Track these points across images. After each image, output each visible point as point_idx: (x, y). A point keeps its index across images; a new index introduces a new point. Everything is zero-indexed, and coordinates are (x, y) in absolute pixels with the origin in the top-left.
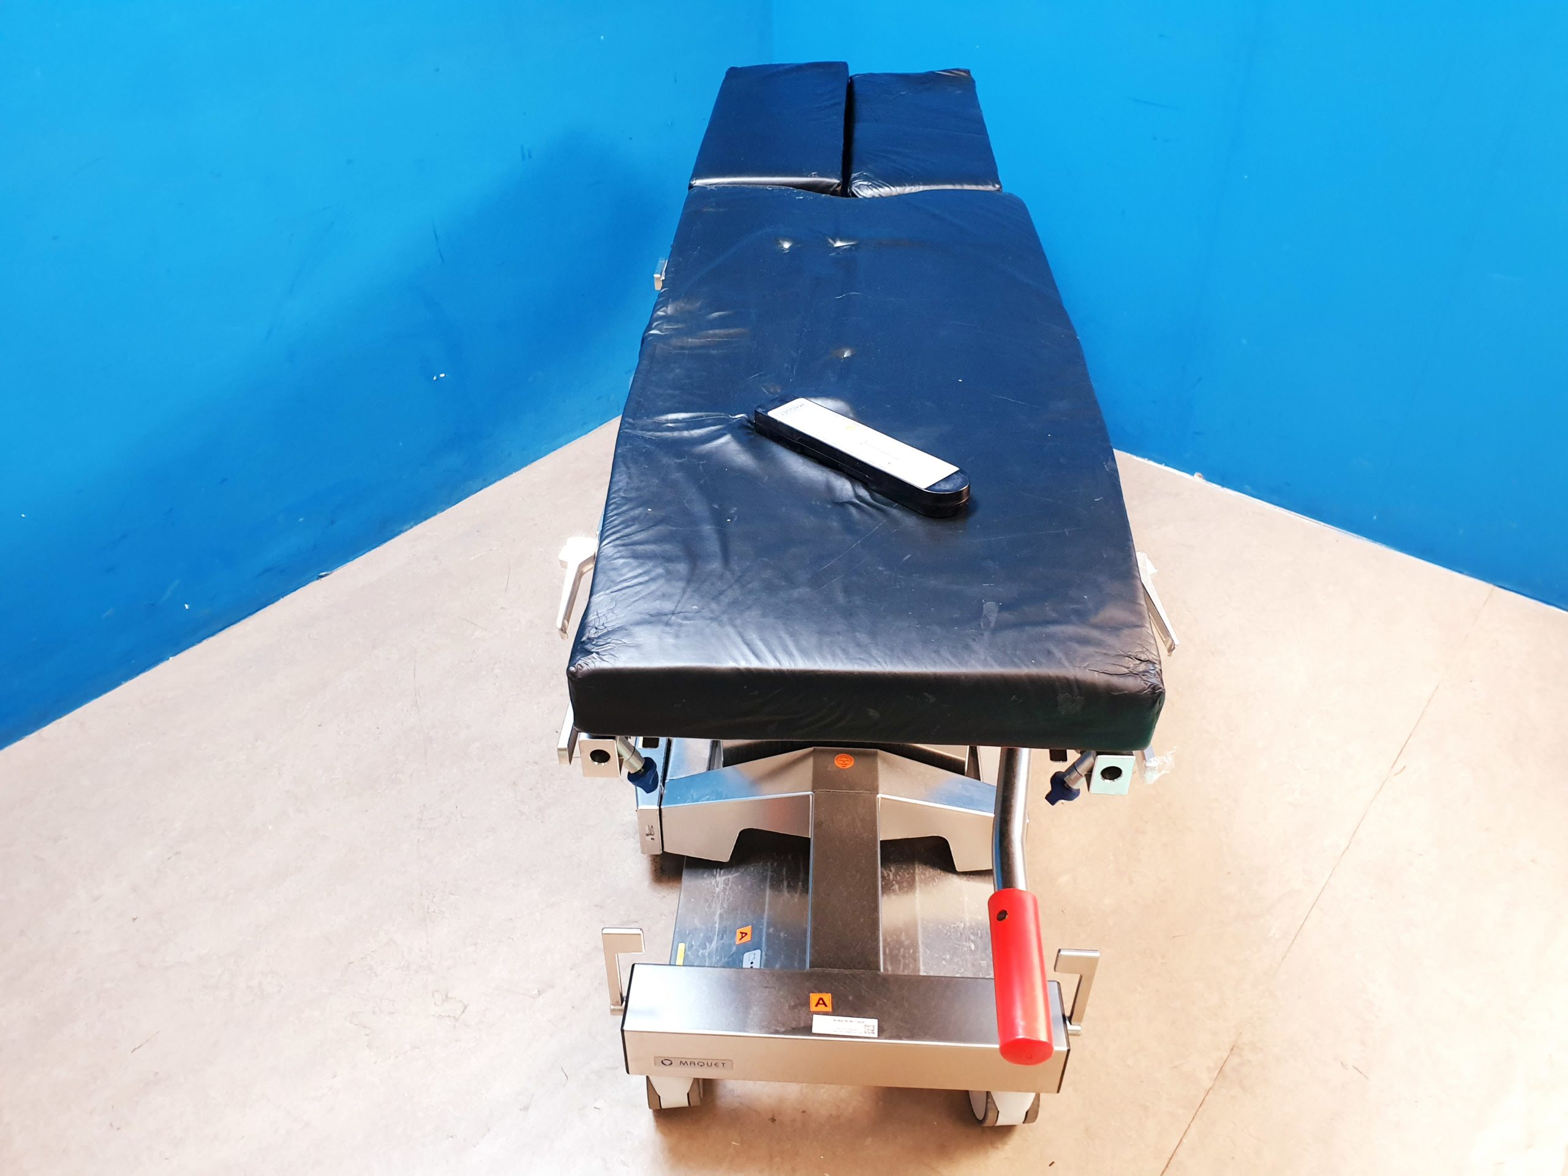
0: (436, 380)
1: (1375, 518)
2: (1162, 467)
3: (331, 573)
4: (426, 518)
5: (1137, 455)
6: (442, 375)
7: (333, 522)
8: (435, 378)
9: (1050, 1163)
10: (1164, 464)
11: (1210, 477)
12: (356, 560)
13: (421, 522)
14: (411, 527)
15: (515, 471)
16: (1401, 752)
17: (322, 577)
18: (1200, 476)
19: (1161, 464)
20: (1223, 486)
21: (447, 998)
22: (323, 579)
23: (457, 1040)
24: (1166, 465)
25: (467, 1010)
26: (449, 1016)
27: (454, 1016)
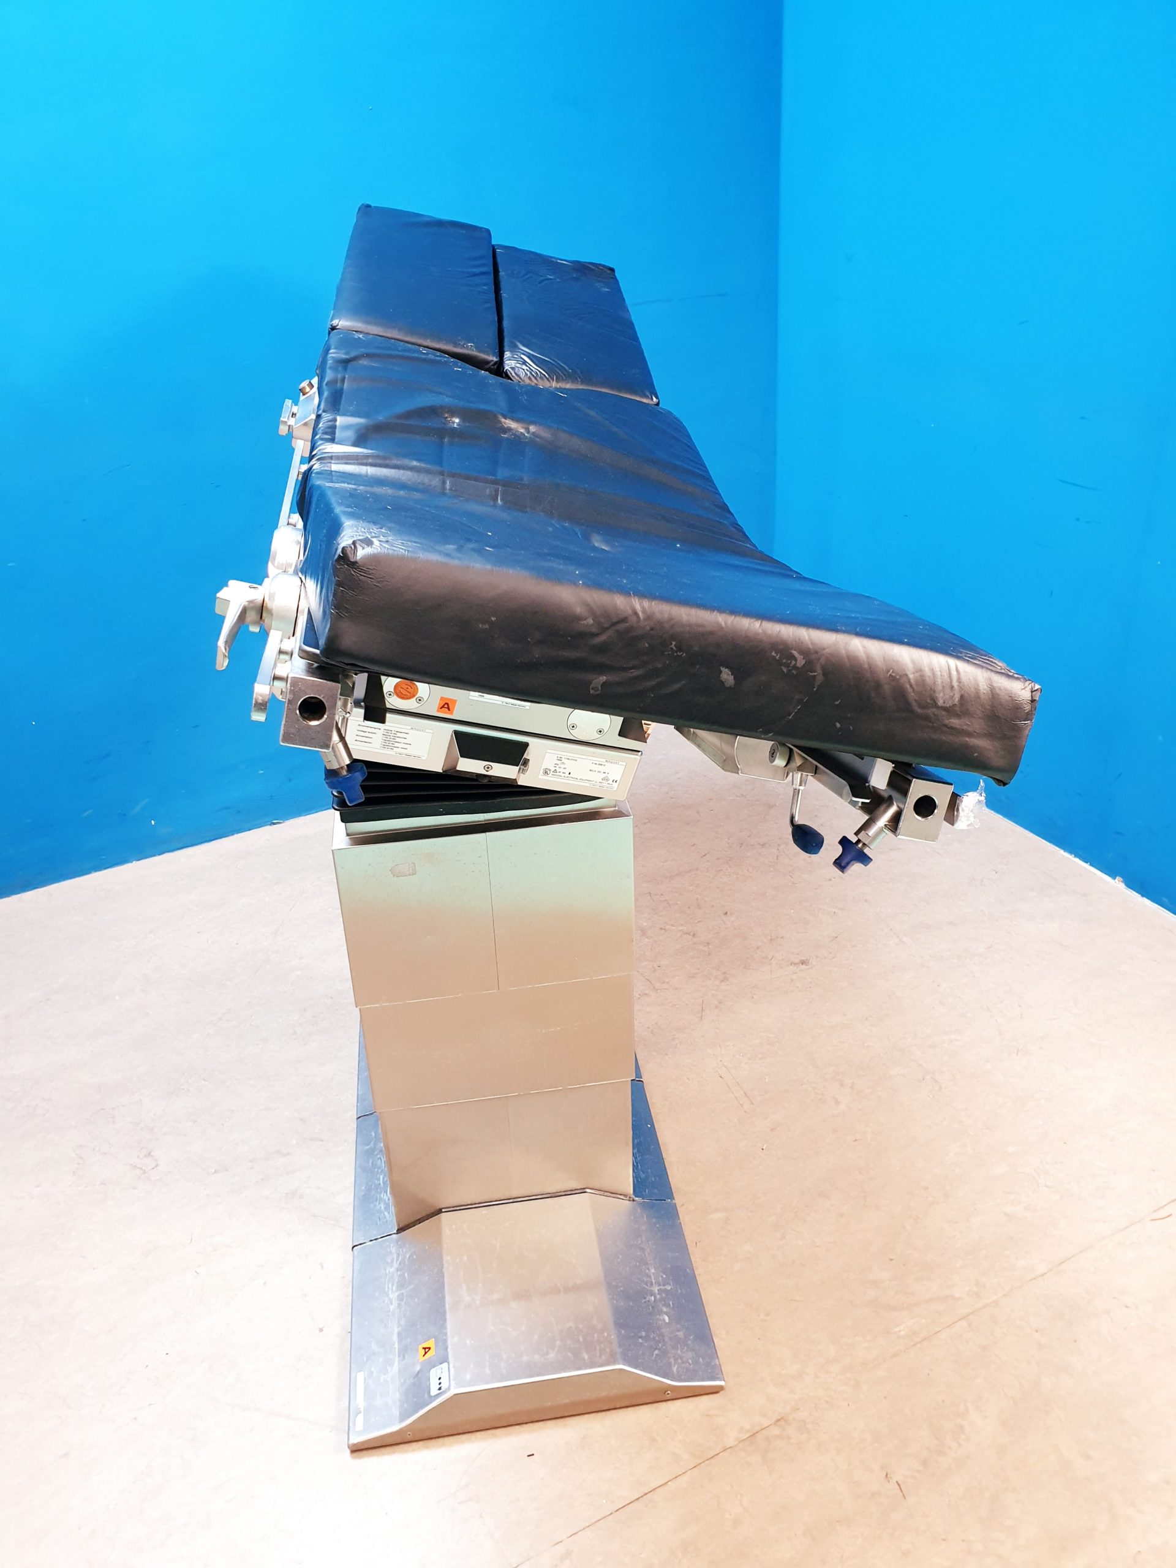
2: (1087, 866)
5: (1065, 850)
9: (529, 1454)
11: (1131, 884)
18: (1122, 882)
19: (1087, 862)
20: (1144, 896)
23: (134, 1189)
24: (1091, 865)
25: (157, 1168)
26: (141, 1169)
27: (144, 1170)
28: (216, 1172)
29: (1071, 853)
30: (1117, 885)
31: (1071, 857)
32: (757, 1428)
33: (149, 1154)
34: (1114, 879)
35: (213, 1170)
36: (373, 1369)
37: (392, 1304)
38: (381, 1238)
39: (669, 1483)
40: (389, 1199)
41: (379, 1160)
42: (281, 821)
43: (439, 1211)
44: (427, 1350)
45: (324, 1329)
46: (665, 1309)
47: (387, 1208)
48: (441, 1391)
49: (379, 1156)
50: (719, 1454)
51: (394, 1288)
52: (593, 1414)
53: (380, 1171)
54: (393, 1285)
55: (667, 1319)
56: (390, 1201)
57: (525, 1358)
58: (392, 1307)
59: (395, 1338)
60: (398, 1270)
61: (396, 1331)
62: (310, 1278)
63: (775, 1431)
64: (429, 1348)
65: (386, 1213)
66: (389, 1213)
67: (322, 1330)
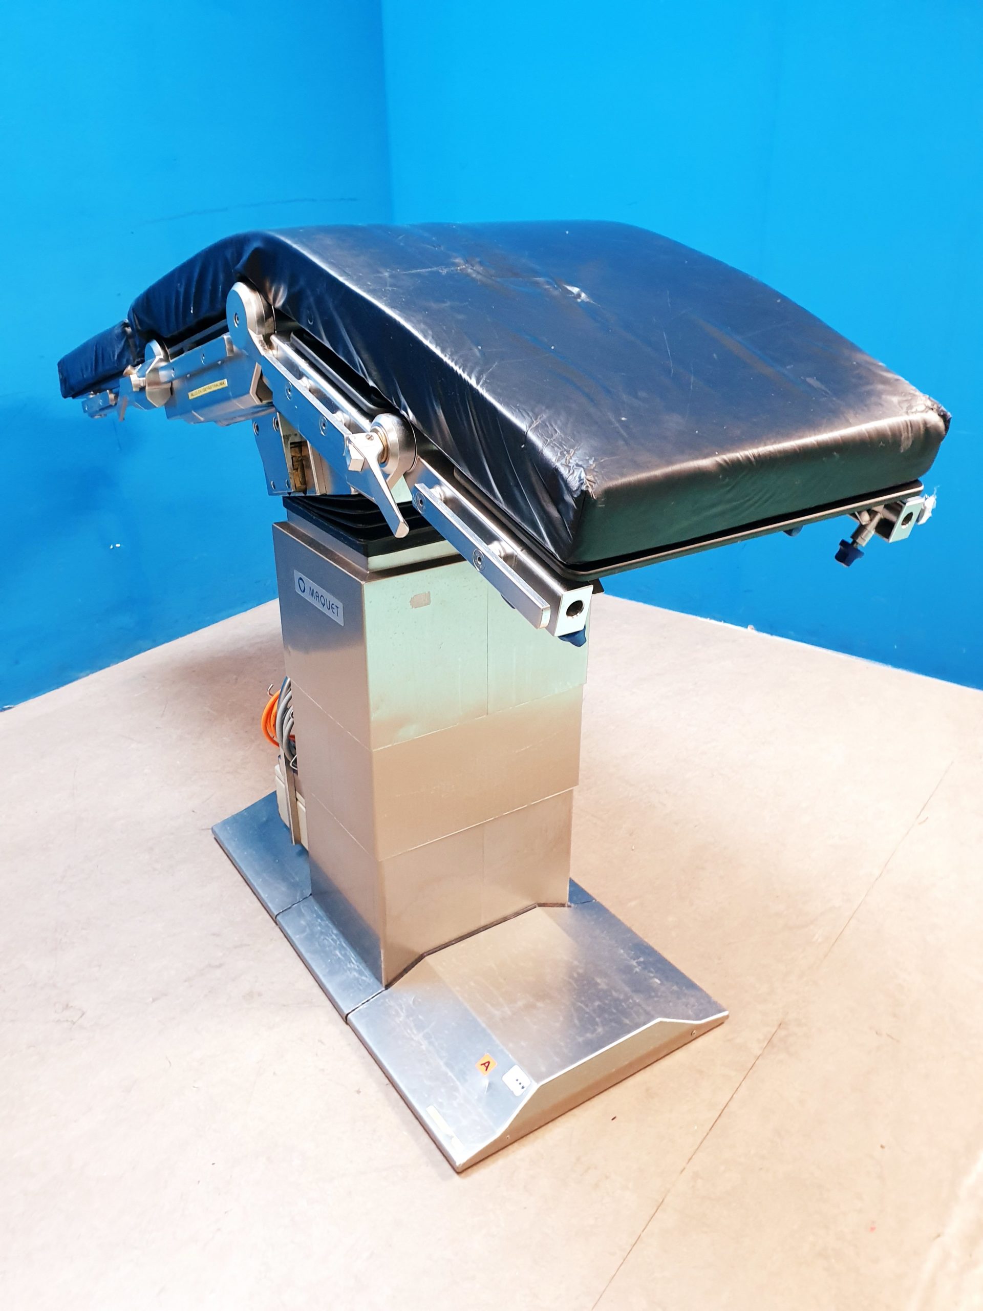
0: (113, 548)
1: (896, 647)
2: (721, 624)
3: (13, 707)
4: (101, 669)
5: (701, 616)
6: (118, 545)
7: (17, 662)
8: (112, 547)
9: (613, 1117)
10: (723, 621)
11: (760, 628)
12: (37, 698)
13: (97, 671)
14: (88, 675)
15: (181, 636)
16: (924, 807)
17: (5, 709)
18: (752, 629)
19: (721, 621)
20: (772, 634)
21: (67, 1007)
22: (6, 712)
23: (71, 1040)
24: (725, 622)
25: (84, 1016)
26: (67, 1021)
27: (72, 1021)
28: (154, 1000)
29: (706, 617)
30: (750, 630)
31: (708, 621)
32: (769, 1036)
33: (67, 1005)
34: (747, 628)
35: (151, 999)
36: (440, 1100)
37: (421, 1045)
38: (373, 998)
39: (734, 1096)
40: (358, 967)
41: (325, 941)
42: (12, 706)
43: (421, 957)
44: (487, 1065)
45: (361, 1090)
46: (652, 975)
47: (360, 973)
48: (525, 1089)
49: (322, 937)
50: (755, 1063)
51: (415, 1031)
52: (642, 1072)
53: (332, 948)
54: (411, 1030)
55: (658, 981)
56: (361, 967)
57: (580, 1039)
58: (424, 1047)
59: (444, 1068)
60: (408, 1017)
61: (442, 1063)
62: (317, 1055)
63: (782, 1033)
64: (489, 1063)
65: (364, 978)
66: (366, 977)
67: (360, 1092)
